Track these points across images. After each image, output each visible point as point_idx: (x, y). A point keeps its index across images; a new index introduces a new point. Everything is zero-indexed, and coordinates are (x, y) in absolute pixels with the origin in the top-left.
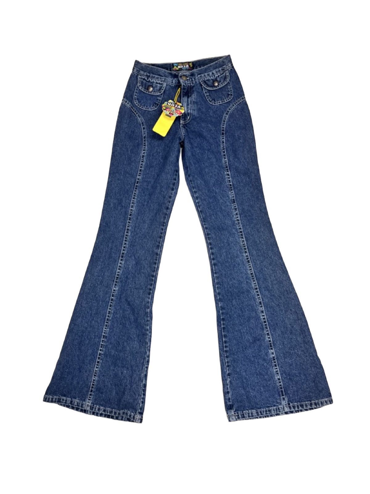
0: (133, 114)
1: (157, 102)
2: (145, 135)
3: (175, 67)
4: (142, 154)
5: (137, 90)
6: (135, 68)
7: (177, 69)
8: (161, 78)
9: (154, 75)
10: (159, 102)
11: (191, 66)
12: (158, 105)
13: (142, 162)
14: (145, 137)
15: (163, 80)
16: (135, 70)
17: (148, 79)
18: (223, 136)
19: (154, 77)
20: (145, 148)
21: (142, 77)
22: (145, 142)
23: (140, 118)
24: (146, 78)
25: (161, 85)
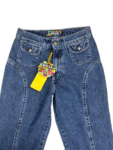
0: (17, 70)
1: (35, 61)
2: (25, 86)
3: (49, 34)
4: (23, 101)
5: (20, 51)
6: (18, 34)
7: (51, 35)
8: (37, 43)
9: (32, 41)
10: (36, 61)
11: (61, 33)
12: (35, 63)
13: (23, 106)
14: (25, 87)
15: (40, 44)
16: (18, 36)
17: (28, 43)
19: (33, 42)
20: (25, 96)
21: (24, 41)
22: (25, 91)
23: (22, 73)
24: (27, 42)
25: (38, 48)
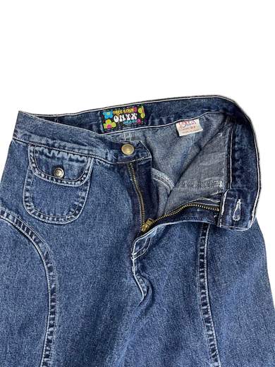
0: (23, 238)
1: (76, 203)
2: (53, 286)
3: (108, 122)
4: (46, 337)
5: (29, 177)
6: (18, 130)
7: (114, 125)
8: (79, 149)
9: (63, 144)
10: (82, 203)
11: (143, 116)
12: (79, 209)
13: (47, 356)
14: (53, 291)
15: (86, 152)
16: (19, 135)
17: (50, 153)
18: (203, 272)
19: (64, 147)
20: (53, 319)
21: (37, 148)
22: (53, 304)
23: (40, 245)
24: (46, 151)
25: (82, 165)
